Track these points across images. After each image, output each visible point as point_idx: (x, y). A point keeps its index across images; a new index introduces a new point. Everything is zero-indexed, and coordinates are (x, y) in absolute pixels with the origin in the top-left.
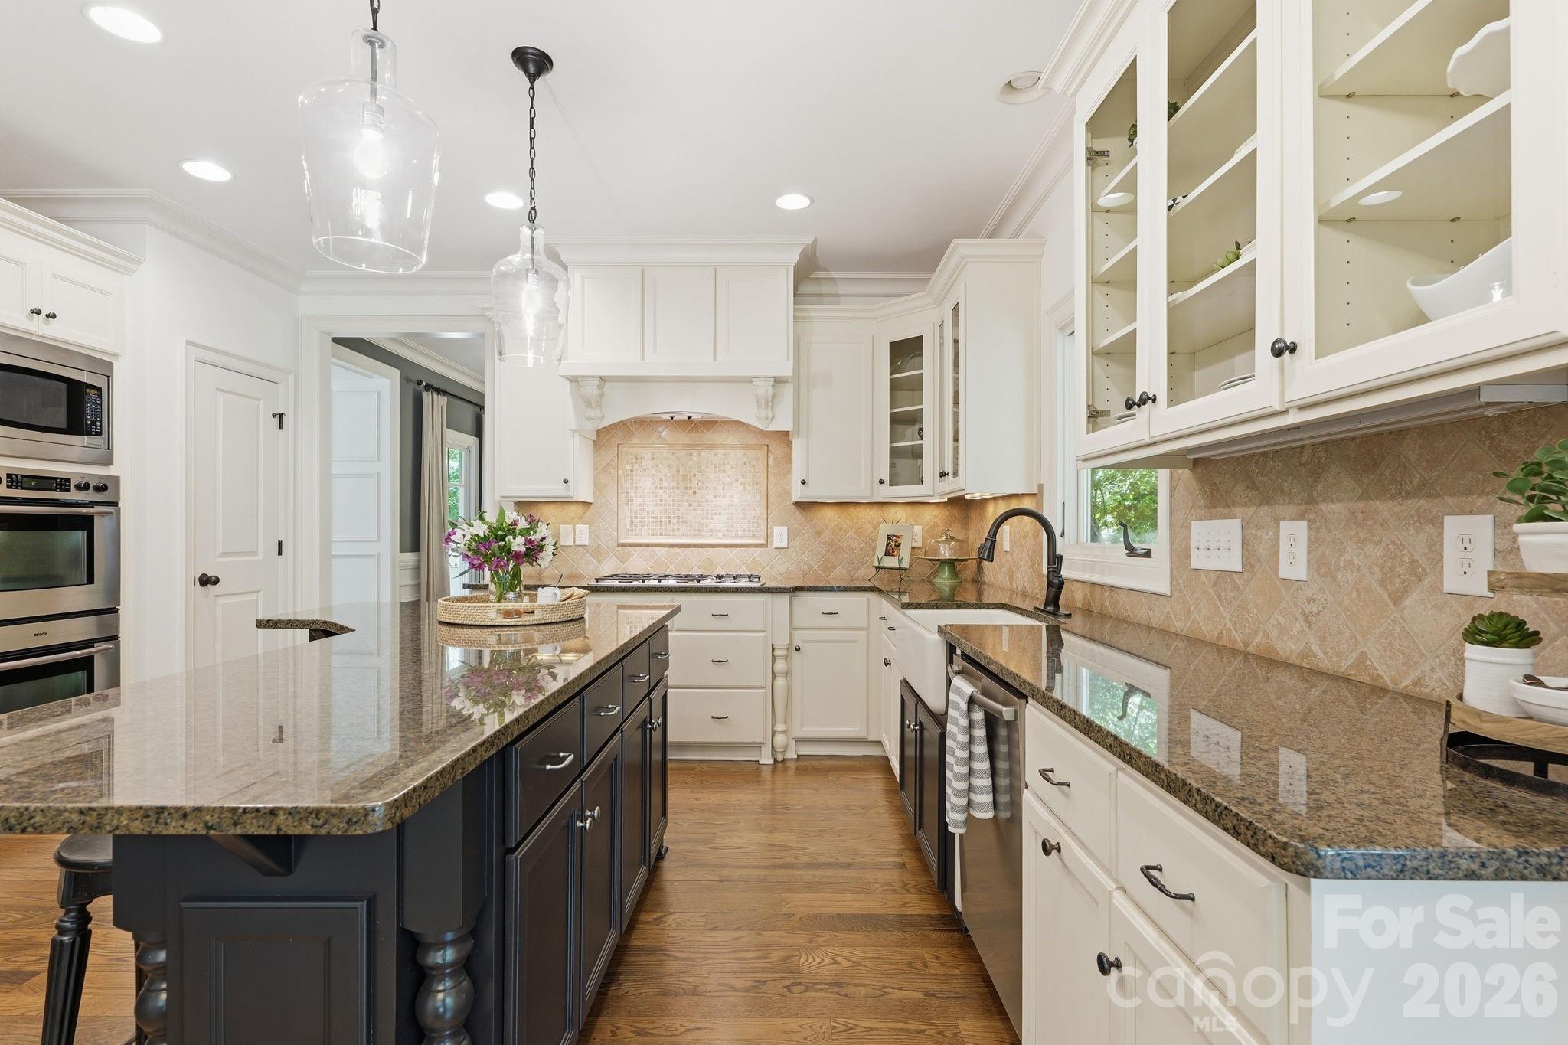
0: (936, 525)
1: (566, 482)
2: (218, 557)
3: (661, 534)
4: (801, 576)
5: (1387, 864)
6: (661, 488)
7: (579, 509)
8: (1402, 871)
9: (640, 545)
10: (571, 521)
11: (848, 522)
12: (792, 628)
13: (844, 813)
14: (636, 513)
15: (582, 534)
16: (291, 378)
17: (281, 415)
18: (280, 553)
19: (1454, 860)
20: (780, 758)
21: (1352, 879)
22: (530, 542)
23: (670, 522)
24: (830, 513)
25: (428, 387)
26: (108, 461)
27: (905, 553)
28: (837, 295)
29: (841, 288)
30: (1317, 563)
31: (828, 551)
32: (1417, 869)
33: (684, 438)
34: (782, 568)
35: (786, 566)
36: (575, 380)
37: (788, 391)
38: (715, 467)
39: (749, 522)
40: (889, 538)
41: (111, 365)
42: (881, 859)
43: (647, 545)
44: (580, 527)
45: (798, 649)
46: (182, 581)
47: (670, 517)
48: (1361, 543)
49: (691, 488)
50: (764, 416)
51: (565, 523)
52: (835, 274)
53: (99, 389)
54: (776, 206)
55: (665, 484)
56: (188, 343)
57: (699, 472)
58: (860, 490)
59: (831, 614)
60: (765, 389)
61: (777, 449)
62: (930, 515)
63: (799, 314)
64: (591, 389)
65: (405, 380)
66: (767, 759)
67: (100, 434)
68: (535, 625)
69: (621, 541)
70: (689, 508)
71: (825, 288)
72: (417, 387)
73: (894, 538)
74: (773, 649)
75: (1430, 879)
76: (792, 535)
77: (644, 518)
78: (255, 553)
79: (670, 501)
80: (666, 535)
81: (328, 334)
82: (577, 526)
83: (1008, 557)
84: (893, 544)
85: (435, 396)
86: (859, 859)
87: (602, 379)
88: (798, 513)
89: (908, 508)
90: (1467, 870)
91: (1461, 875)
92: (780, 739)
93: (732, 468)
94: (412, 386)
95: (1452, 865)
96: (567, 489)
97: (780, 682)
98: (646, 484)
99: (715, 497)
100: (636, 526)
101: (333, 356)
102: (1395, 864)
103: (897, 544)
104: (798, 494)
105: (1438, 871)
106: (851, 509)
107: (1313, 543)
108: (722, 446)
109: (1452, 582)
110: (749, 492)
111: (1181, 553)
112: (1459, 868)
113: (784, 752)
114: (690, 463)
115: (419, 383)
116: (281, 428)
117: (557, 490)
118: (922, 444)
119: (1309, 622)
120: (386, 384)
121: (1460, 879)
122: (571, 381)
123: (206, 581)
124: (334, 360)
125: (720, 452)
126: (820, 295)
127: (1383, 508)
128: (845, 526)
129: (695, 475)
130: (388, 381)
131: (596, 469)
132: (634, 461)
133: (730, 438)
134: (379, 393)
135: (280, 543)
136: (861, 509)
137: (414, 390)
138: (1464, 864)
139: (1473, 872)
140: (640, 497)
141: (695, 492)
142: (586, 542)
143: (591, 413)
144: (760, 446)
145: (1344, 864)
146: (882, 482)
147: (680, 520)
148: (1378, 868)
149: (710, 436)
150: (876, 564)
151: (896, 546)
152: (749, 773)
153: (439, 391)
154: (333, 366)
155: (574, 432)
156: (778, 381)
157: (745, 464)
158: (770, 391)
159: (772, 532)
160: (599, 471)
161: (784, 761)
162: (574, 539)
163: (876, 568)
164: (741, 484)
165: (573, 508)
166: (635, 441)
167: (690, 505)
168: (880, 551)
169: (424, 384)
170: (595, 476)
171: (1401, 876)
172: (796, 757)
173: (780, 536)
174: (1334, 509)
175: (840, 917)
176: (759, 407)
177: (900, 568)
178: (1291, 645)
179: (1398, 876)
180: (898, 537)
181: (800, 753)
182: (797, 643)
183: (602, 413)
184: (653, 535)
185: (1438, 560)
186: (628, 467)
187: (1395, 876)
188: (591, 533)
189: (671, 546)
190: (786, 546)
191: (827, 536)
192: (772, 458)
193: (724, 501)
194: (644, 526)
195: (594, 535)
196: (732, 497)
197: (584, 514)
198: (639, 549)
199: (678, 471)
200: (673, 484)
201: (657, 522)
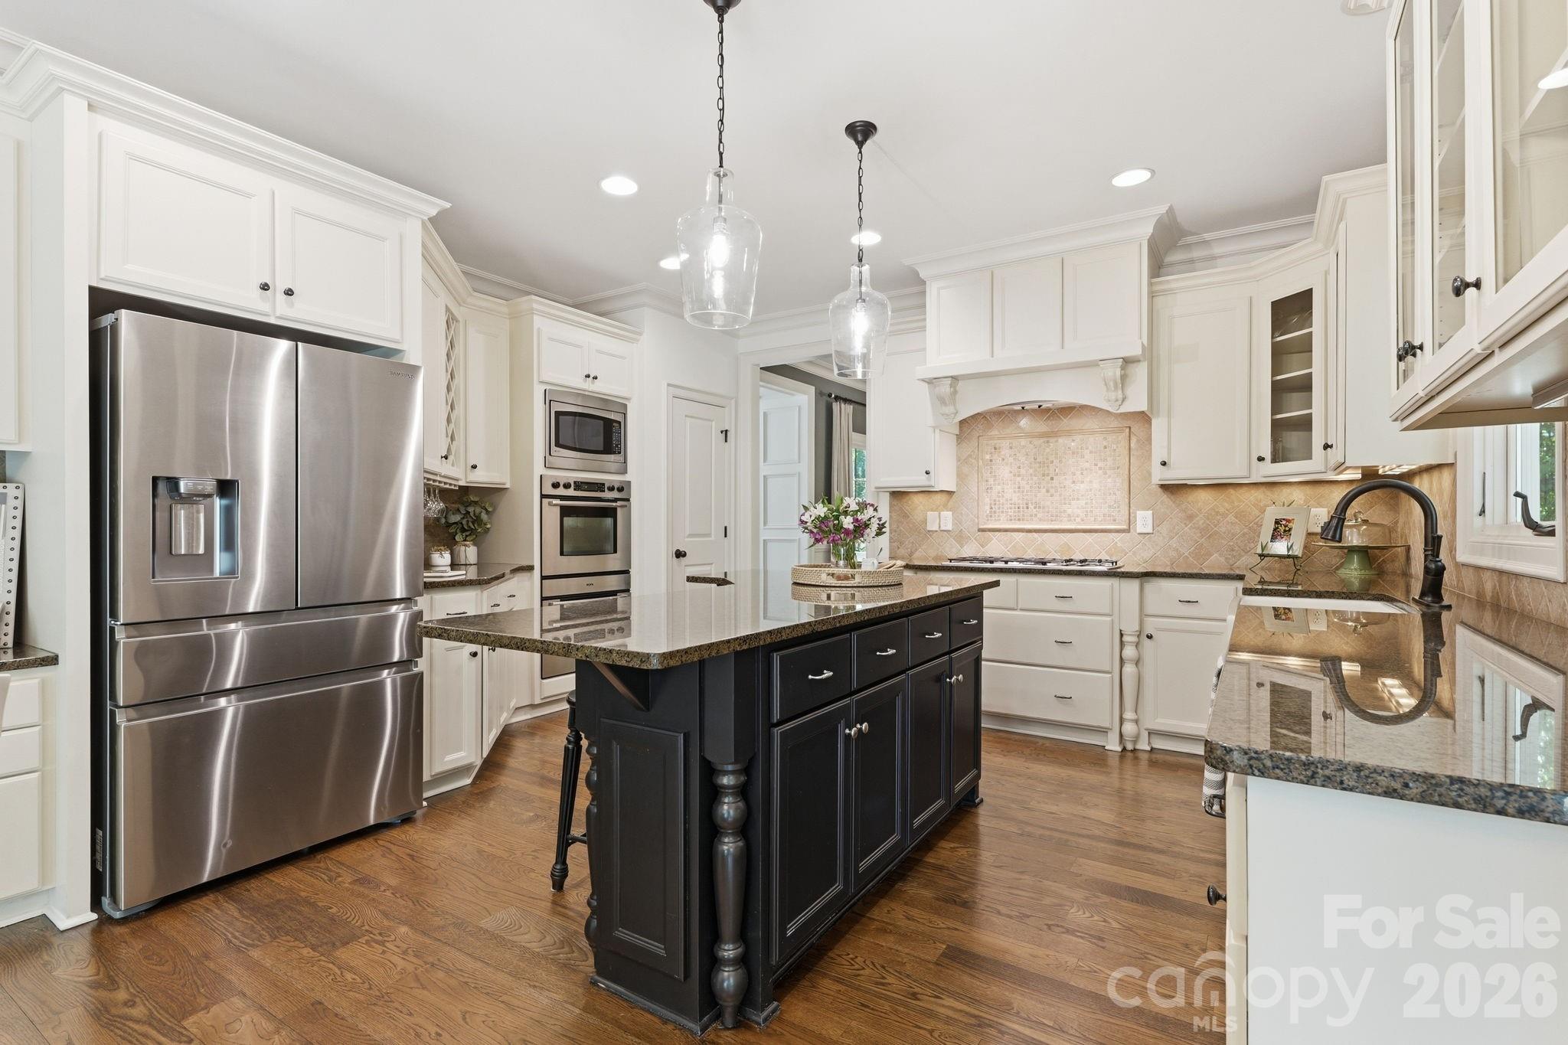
1: (927, 473)
2: (688, 537)
3: (1019, 520)
4: (1169, 563)
5: (1297, 769)
6: (1019, 476)
7: (944, 497)
8: (1312, 777)
9: (999, 530)
10: (937, 509)
11: (1226, 505)
12: (1143, 615)
13: (1180, 807)
14: (995, 501)
15: (947, 520)
16: (733, 401)
17: (726, 431)
18: (726, 536)
19: (1371, 775)
20: (1130, 747)
21: (1258, 776)
22: (856, 520)
23: (1027, 508)
24: (1203, 496)
25: (837, 398)
26: (624, 472)
27: (1297, 540)
28: (1214, 258)
29: (1217, 250)
31: (1202, 536)
32: (1329, 778)
33: (1042, 426)
34: (1147, 555)
35: (1151, 552)
36: (931, 382)
37: (1141, 372)
38: (1073, 453)
39: (1110, 506)
40: (1277, 522)
41: (625, 406)
42: (1202, 855)
43: (1006, 530)
44: (944, 514)
45: (1150, 637)
46: (664, 555)
47: (1027, 503)
49: (1048, 475)
50: (1114, 398)
51: (932, 510)
52: (1207, 236)
53: (619, 423)
54: (1114, 186)
55: (1023, 471)
56: (669, 385)
57: (1056, 458)
58: (1233, 469)
59: (1189, 602)
60: (1114, 371)
61: (1137, 432)
63: (1156, 288)
64: (945, 388)
65: (819, 394)
66: (1113, 746)
67: (620, 453)
68: (855, 587)
69: (981, 527)
70: (1046, 494)
71: (1196, 253)
72: (828, 399)
73: (1284, 522)
74: (1122, 635)
75: (1344, 789)
76: (1157, 521)
77: (1003, 504)
78: (709, 535)
79: (1027, 487)
80: (1023, 520)
81: (758, 365)
82: (942, 513)
84: (1282, 529)
85: (843, 405)
86: (1176, 849)
87: (955, 378)
88: (1165, 496)
89: (1308, 489)
90: (1387, 787)
91: (1380, 790)
92: (1129, 728)
93: (1091, 452)
94: (826, 398)
95: (1370, 780)
96: (929, 480)
97: (1129, 669)
98: (1004, 472)
99: (1074, 482)
100: (995, 512)
101: (761, 381)
102: (1306, 770)
103: (1287, 529)
104: (1159, 475)
105: (1352, 783)
106: (1231, 491)
108: (1081, 432)
110: (1110, 476)
112: (1377, 784)
113: (1135, 742)
114: (1048, 450)
115: (830, 395)
116: (726, 441)
117: (921, 480)
118: (1311, 413)
120: (804, 398)
121: (1379, 795)
122: (928, 383)
123: (680, 554)
124: (761, 383)
125: (1078, 438)
126: (1192, 261)
128: (1222, 510)
129: (1052, 462)
130: (806, 397)
131: (958, 460)
132: (993, 451)
133: (1091, 423)
134: (799, 407)
135: (726, 528)
136: (1244, 490)
137: (827, 401)
138: (1383, 780)
139: (1395, 790)
140: (999, 484)
141: (1052, 479)
142: (949, 527)
143: (949, 409)
144: (1120, 430)
145: (1251, 762)
146: (1261, 459)
147: (1037, 506)
148: (1287, 771)
149: (1066, 423)
150: (1259, 551)
151: (1285, 531)
152: (1096, 757)
153: (846, 401)
154: (761, 389)
155: (934, 428)
156: (1127, 362)
157: (1105, 447)
158: (1119, 372)
159: (1135, 517)
160: (962, 461)
161: (1134, 750)
162: (939, 524)
163: (1260, 555)
164: (1100, 468)
165: (938, 497)
166: (994, 432)
167: (1048, 491)
168: (1265, 537)
169: (833, 396)
170: (958, 467)
171: (1312, 781)
172: (1149, 749)
173: (1144, 520)
175: (1128, 889)
176: (1108, 390)
177: (1289, 556)
179: (1308, 781)
180: (1288, 521)
181: (1155, 746)
182: (1149, 630)
183: (955, 409)
184: (1011, 520)
186: (988, 457)
187: (1306, 781)
188: (954, 519)
189: (1029, 531)
190: (1151, 531)
191: (1200, 521)
192: (1134, 440)
193: (1082, 486)
194: (1002, 512)
195: (957, 521)
196: (1091, 482)
197: (948, 502)
198: (998, 534)
199: (1035, 459)
200: (1031, 471)
201: (1015, 508)
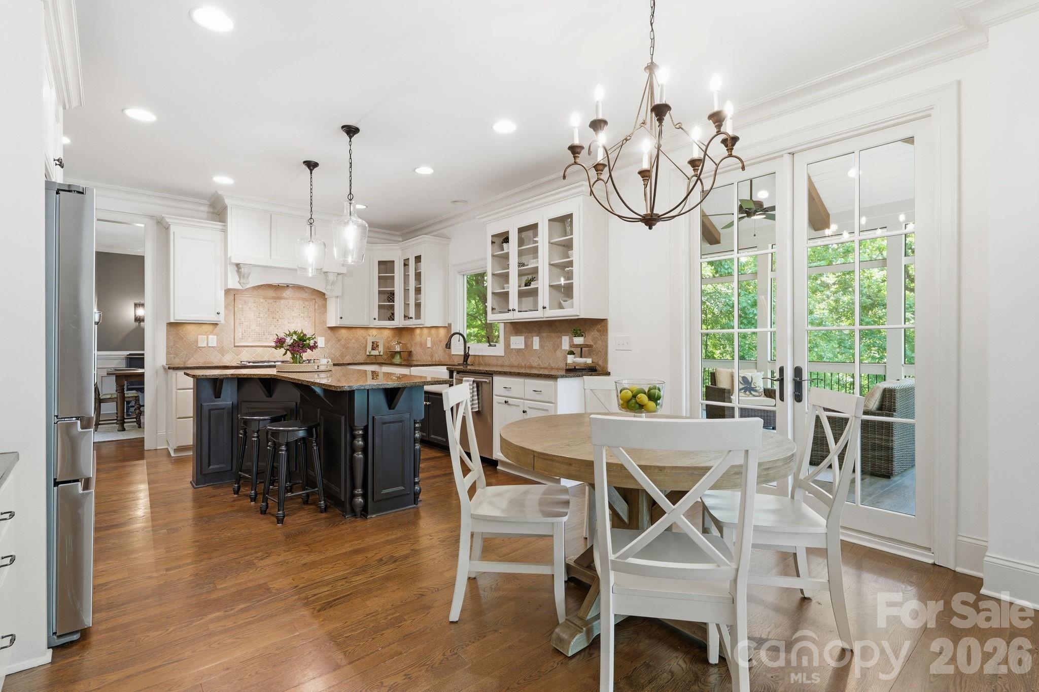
0: (388, 337)
1: (218, 313)
3: (259, 341)
6: (259, 318)
7: (210, 328)
9: (247, 346)
10: (206, 334)
11: (352, 335)
14: (245, 330)
15: (213, 340)
23: (264, 335)
24: (343, 331)
27: (381, 348)
30: (541, 346)
31: (344, 348)
36: (237, 265)
37: (340, 278)
38: (289, 309)
40: (373, 343)
43: (251, 346)
44: (211, 337)
47: (264, 332)
48: (549, 341)
49: (276, 318)
50: (330, 289)
51: (202, 334)
57: (280, 310)
58: (364, 321)
60: (333, 277)
61: (319, 301)
62: (387, 333)
64: (246, 270)
69: (236, 344)
70: (275, 328)
73: (375, 342)
76: (327, 341)
77: (250, 332)
79: (264, 324)
80: (262, 341)
82: (209, 336)
83: (430, 350)
84: (375, 345)
88: (329, 331)
89: (377, 330)
93: (297, 309)
96: (218, 317)
98: (250, 315)
99: (288, 323)
100: (245, 337)
103: (377, 345)
106: (354, 330)
107: (540, 341)
108: (292, 298)
109: (564, 348)
110: (306, 321)
111: (507, 344)
114: (275, 306)
118: (394, 304)
119: (539, 358)
125: (291, 301)
127: (553, 334)
128: (351, 337)
129: (277, 312)
132: (244, 303)
133: (296, 295)
136: (358, 330)
140: (247, 322)
141: (277, 320)
142: (215, 345)
143: (245, 281)
144: (311, 300)
146: (375, 319)
147: (270, 334)
150: (368, 353)
156: (339, 274)
157: (304, 307)
158: (335, 278)
159: (317, 340)
162: (207, 343)
163: (368, 356)
164: (302, 317)
165: (207, 326)
166: (245, 293)
167: (275, 326)
168: (369, 348)
173: (321, 341)
174: (544, 335)
176: (328, 284)
177: (379, 355)
178: (536, 364)
180: (377, 342)
183: (248, 281)
184: (254, 341)
185: (561, 344)
186: (240, 306)
188: (218, 340)
190: (324, 346)
191: (343, 342)
192: (317, 305)
193: (293, 325)
194: (249, 336)
195: (220, 341)
196: (297, 323)
197: (214, 330)
198: (247, 348)
199: (268, 310)
200: (266, 316)
201: (257, 334)
